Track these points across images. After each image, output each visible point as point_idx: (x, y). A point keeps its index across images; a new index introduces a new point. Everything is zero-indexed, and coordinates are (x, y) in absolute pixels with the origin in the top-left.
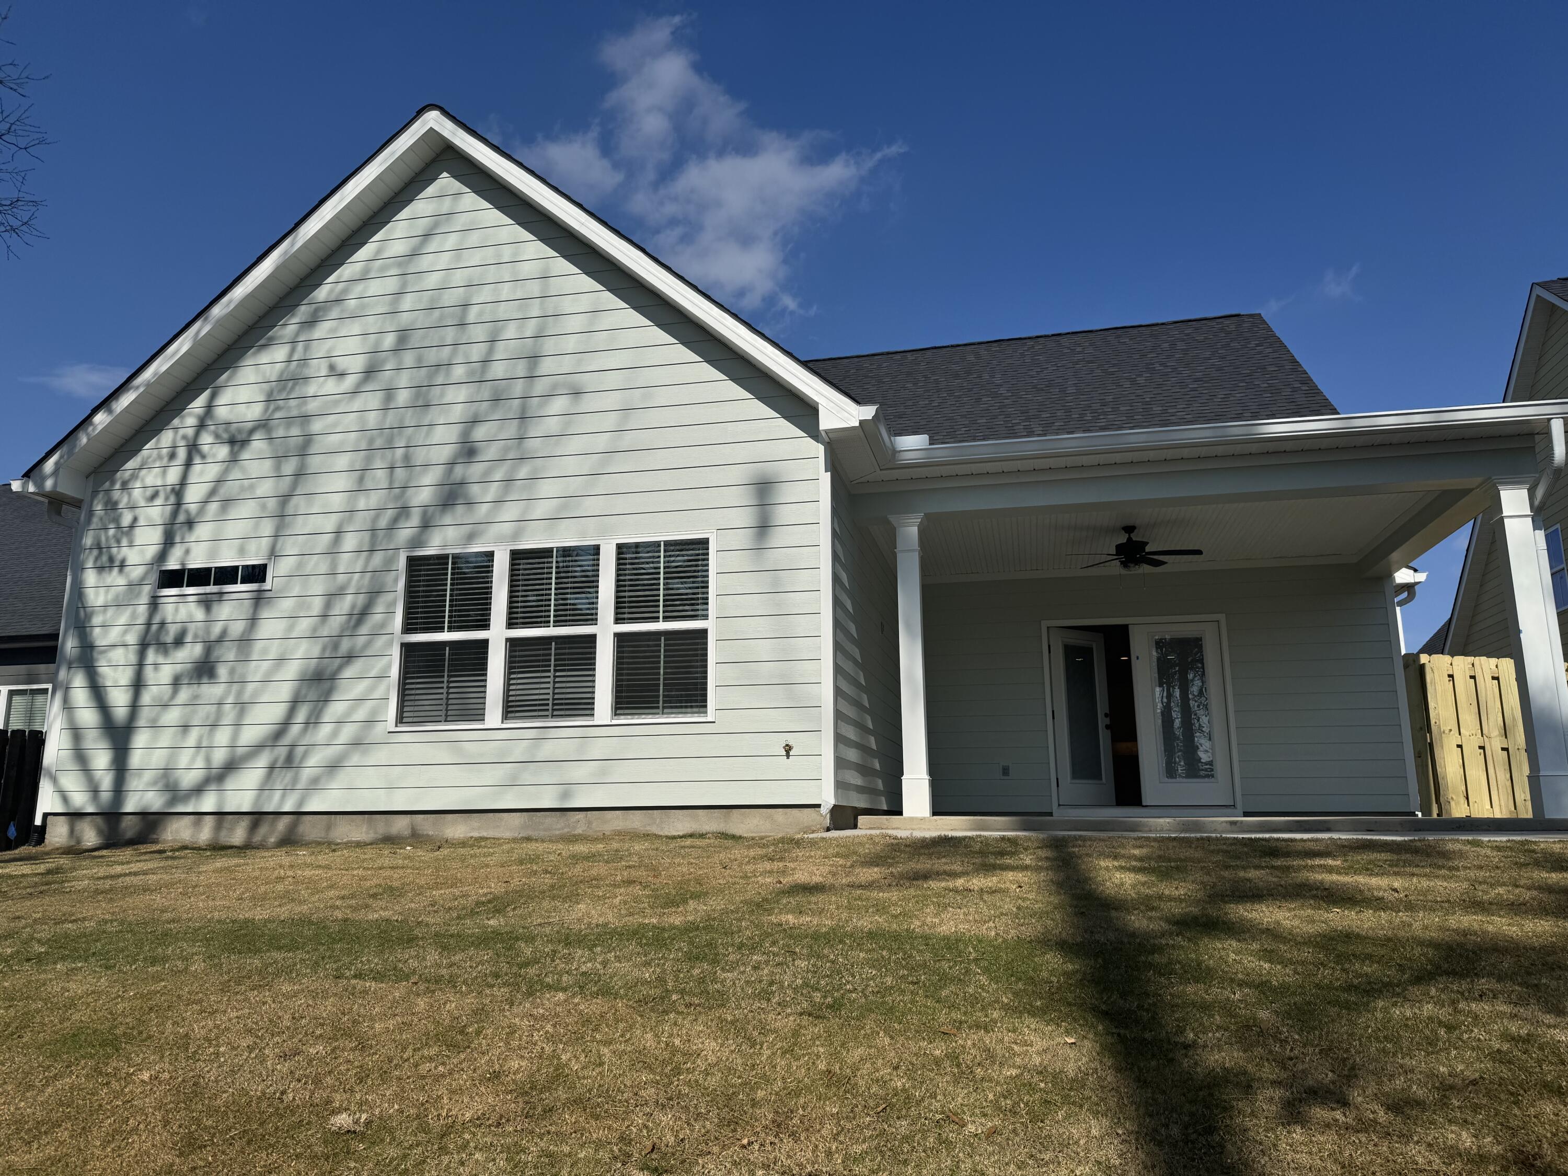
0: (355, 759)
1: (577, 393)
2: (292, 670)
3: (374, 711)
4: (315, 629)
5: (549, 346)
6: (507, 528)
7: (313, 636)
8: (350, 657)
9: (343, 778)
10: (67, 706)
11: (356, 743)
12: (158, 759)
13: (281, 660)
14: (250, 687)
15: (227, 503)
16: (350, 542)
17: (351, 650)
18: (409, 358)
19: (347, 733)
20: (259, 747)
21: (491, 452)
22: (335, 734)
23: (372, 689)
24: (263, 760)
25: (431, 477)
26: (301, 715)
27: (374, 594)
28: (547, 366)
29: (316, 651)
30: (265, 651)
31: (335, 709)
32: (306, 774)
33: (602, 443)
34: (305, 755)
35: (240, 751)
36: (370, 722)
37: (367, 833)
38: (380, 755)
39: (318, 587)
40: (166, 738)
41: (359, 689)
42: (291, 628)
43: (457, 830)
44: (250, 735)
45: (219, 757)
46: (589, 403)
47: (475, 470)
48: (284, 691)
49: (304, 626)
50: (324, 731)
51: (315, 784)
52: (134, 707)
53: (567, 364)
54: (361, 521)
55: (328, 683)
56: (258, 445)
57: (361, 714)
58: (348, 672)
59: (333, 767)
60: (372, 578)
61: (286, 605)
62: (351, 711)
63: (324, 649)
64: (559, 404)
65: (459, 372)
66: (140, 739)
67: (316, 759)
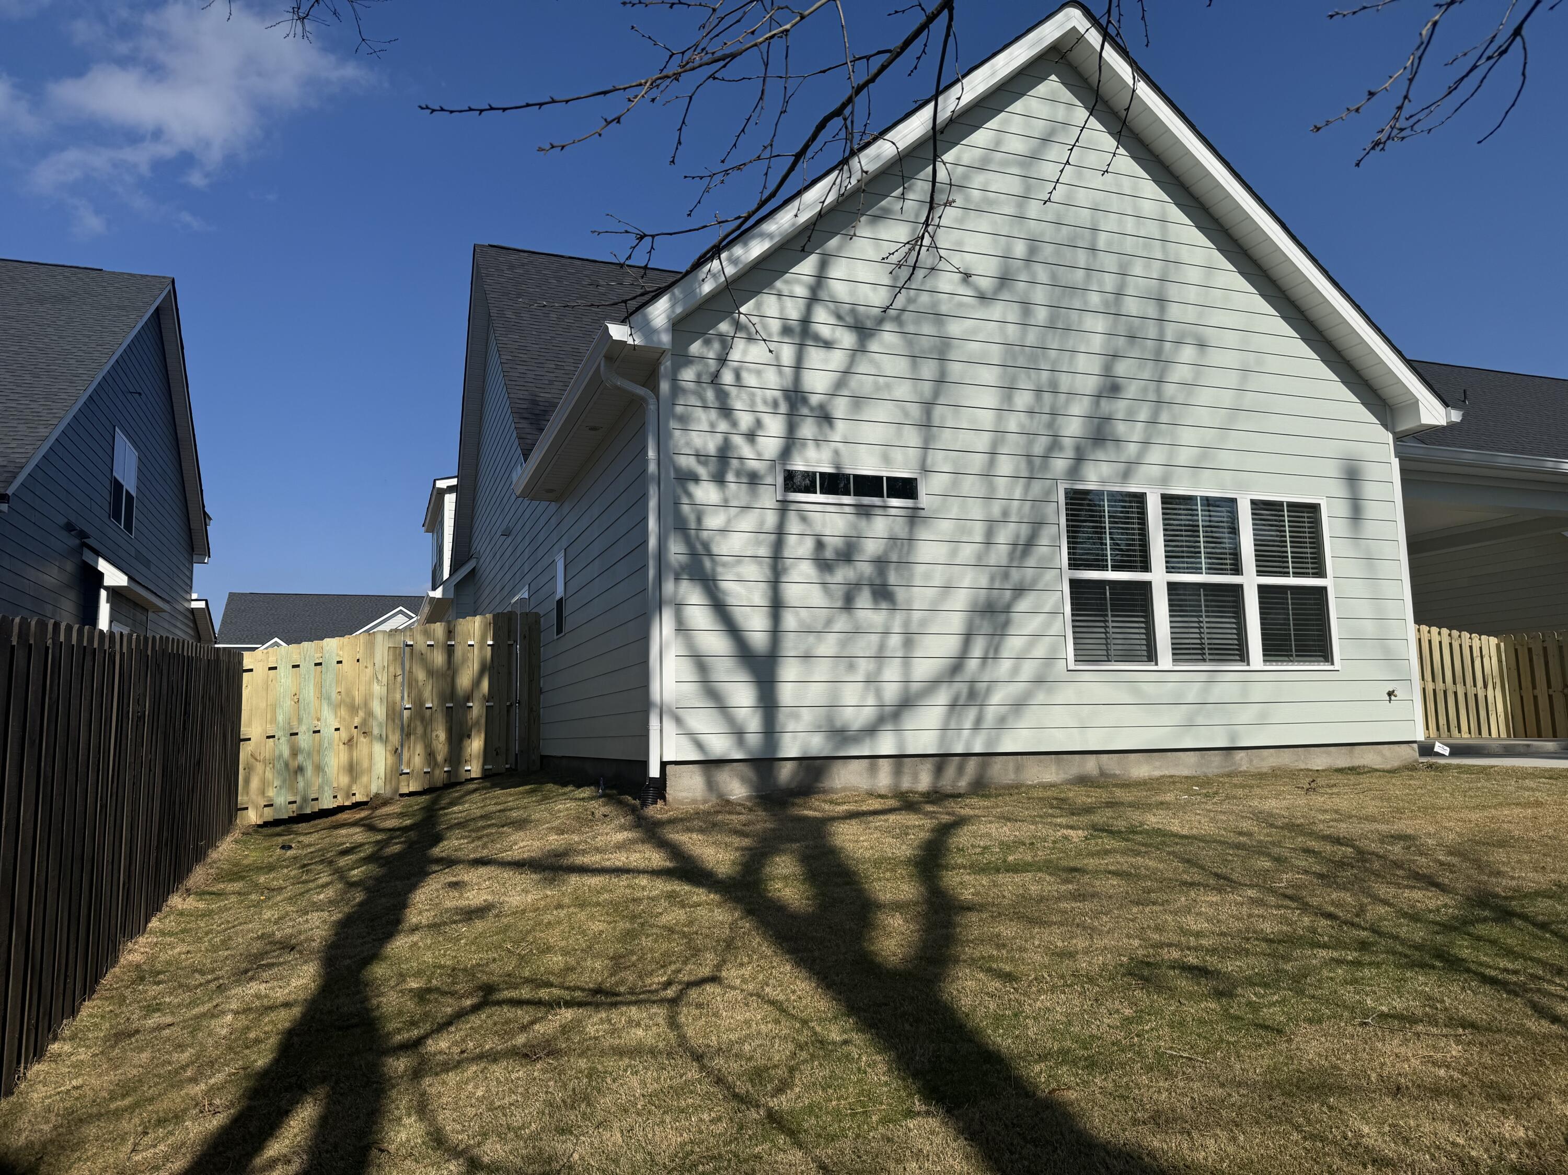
0: (1040, 697)
1: (1202, 345)
2: (960, 600)
3: (1054, 648)
4: (979, 558)
5: (1173, 292)
6: (1156, 471)
7: (978, 564)
8: (1020, 591)
9: (1031, 716)
10: (682, 628)
11: (1039, 681)
12: (815, 694)
13: (947, 588)
14: (916, 615)
15: (858, 400)
16: (1005, 466)
17: (1022, 582)
18: (1042, 274)
19: (1028, 670)
20: (934, 684)
21: (1132, 390)
22: (1016, 670)
23: (1048, 625)
24: (943, 697)
25: (1079, 407)
26: (977, 649)
27: (1037, 525)
28: (1174, 311)
29: (984, 582)
30: (927, 576)
31: (1013, 644)
32: (991, 713)
33: (1227, 399)
34: (988, 691)
35: (914, 687)
36: (1050, 660)
37: (1058, 774)
38: (1067, 694)
39: (976, 510)
40: (822, 670)
41: (1033, 624)
42: (954, 553)
43: (1141, 770)
44: (923, 669)
45: (891, 693)
46: (1215, 357)
47: (1119, 407)
48: (956, 622)
49: (967, 552)
50: (1004, 667)
51: (1002, 723)
52: (776, 632)
53: (1190, 315)
54: (1013, 443)
55: (1002, 617)
56: (888, 338)
57: (1040, 650)
58: (1023, 605)
59: (1019, 705)
60: (1033, 507)
61: (945, 527)
62: (1030, 646)
63: (992, 579)
64: (1188, 353)
65: (1095, 299)
66: (789, 671)
67: (998, 697)
